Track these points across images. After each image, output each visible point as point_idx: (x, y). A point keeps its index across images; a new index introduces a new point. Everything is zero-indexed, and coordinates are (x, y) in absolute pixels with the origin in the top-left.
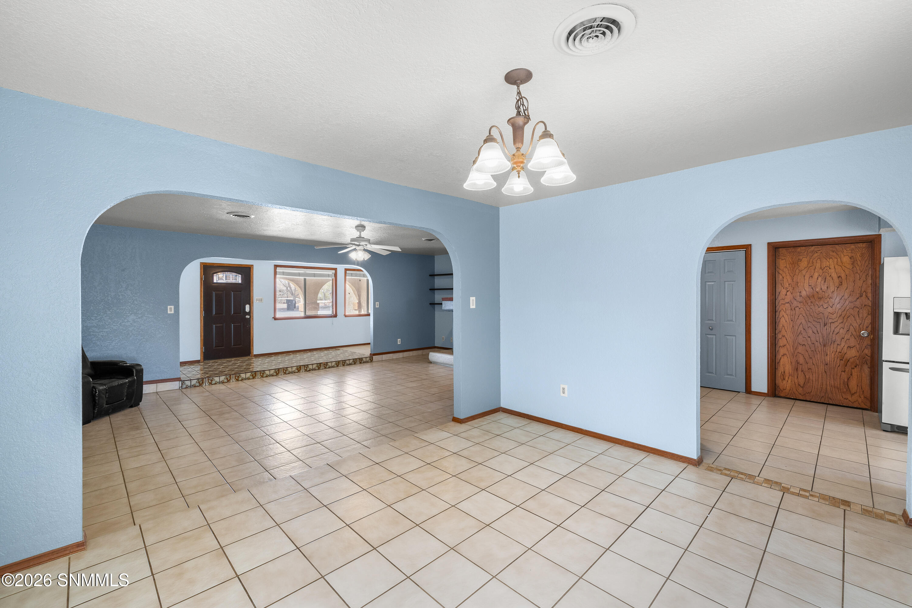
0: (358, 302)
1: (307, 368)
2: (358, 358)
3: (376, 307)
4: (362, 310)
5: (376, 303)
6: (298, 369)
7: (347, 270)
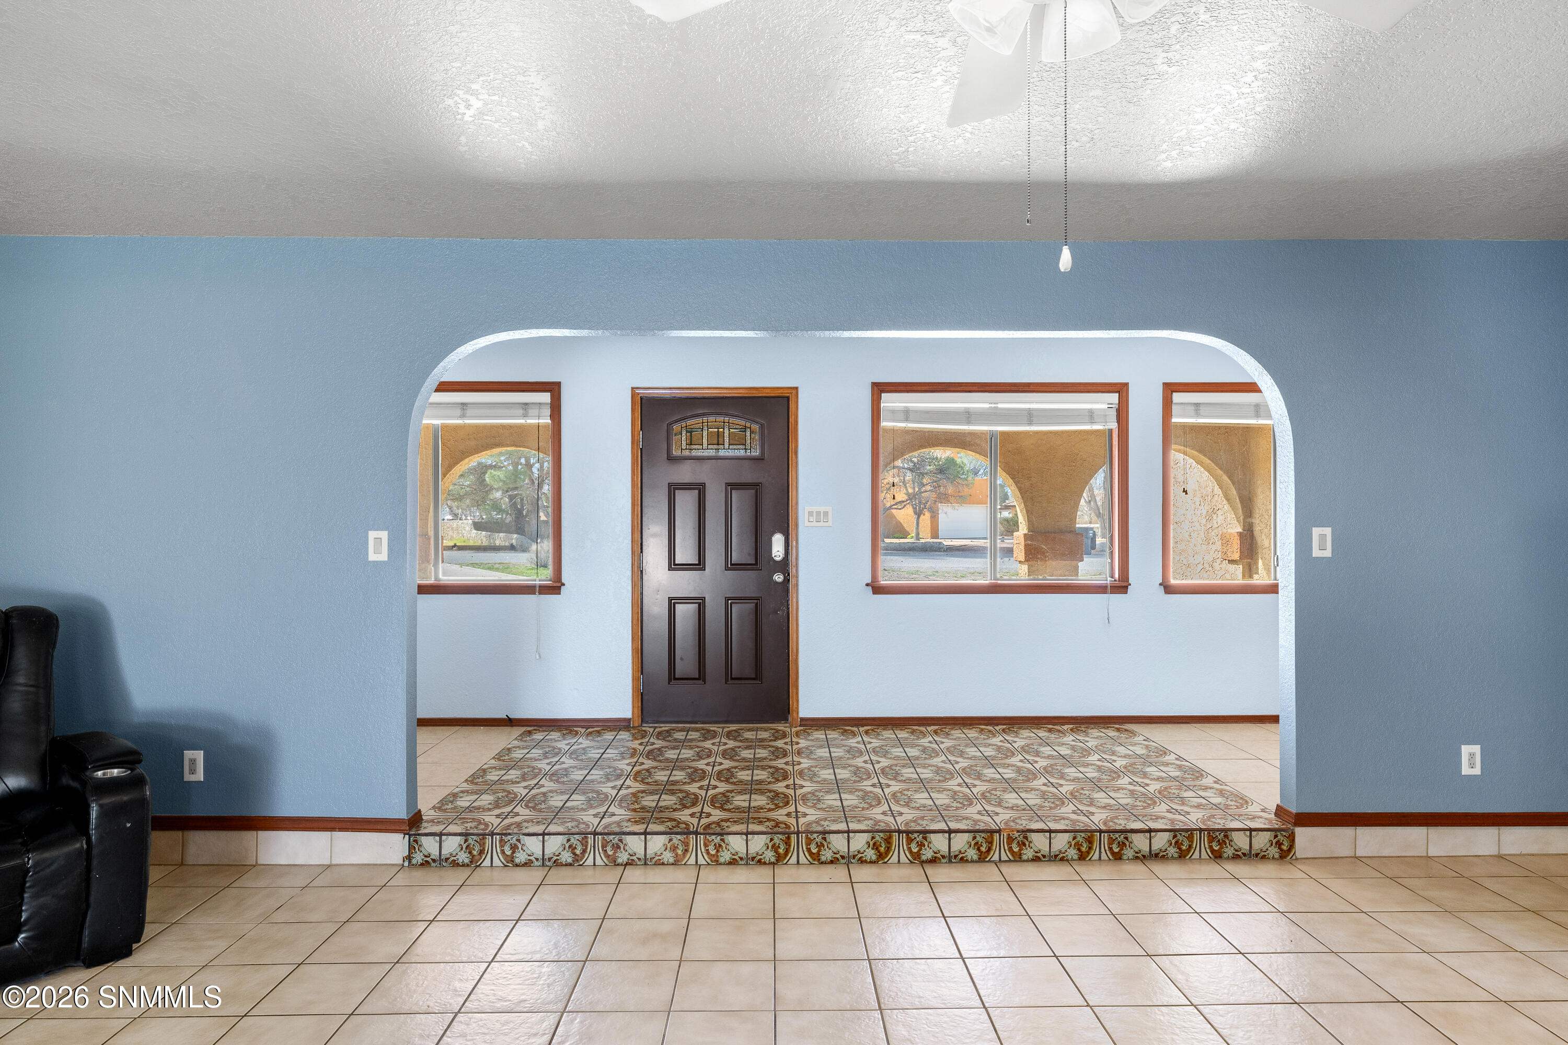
0: (1240, 530)
1: (921, 845)
2: (1201, 830)
3: (1316, 553)
4: (1260, 562)
5: (1316, 532)
6: (876, 847)
7: (1174, 388)
